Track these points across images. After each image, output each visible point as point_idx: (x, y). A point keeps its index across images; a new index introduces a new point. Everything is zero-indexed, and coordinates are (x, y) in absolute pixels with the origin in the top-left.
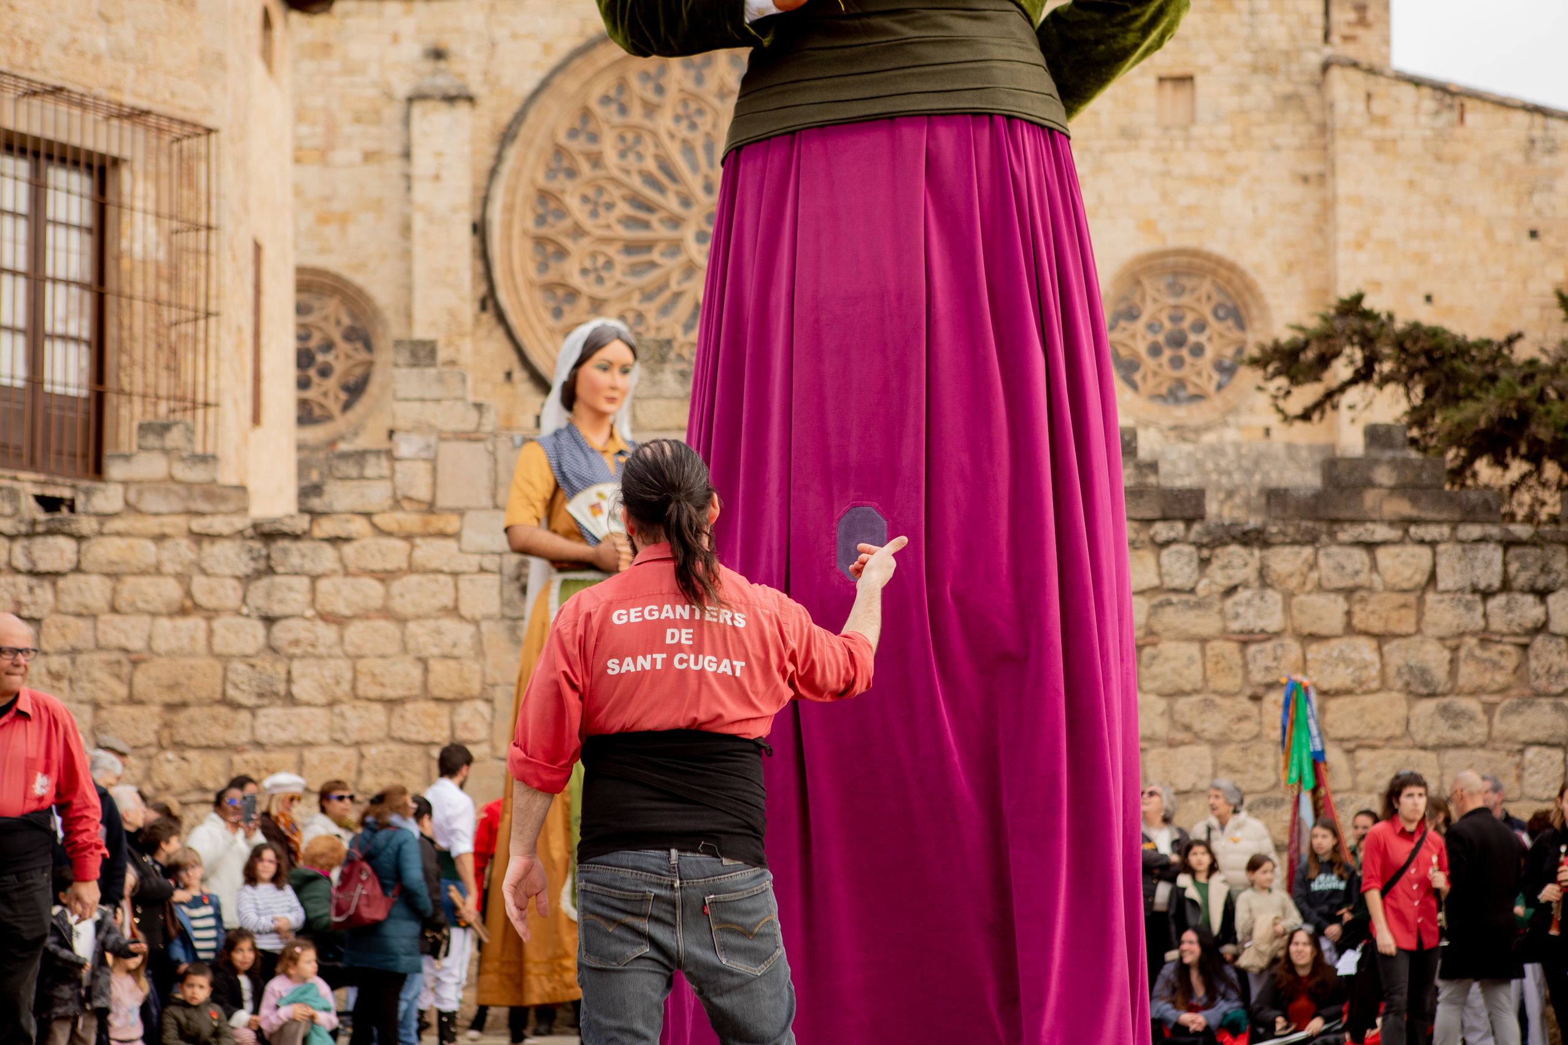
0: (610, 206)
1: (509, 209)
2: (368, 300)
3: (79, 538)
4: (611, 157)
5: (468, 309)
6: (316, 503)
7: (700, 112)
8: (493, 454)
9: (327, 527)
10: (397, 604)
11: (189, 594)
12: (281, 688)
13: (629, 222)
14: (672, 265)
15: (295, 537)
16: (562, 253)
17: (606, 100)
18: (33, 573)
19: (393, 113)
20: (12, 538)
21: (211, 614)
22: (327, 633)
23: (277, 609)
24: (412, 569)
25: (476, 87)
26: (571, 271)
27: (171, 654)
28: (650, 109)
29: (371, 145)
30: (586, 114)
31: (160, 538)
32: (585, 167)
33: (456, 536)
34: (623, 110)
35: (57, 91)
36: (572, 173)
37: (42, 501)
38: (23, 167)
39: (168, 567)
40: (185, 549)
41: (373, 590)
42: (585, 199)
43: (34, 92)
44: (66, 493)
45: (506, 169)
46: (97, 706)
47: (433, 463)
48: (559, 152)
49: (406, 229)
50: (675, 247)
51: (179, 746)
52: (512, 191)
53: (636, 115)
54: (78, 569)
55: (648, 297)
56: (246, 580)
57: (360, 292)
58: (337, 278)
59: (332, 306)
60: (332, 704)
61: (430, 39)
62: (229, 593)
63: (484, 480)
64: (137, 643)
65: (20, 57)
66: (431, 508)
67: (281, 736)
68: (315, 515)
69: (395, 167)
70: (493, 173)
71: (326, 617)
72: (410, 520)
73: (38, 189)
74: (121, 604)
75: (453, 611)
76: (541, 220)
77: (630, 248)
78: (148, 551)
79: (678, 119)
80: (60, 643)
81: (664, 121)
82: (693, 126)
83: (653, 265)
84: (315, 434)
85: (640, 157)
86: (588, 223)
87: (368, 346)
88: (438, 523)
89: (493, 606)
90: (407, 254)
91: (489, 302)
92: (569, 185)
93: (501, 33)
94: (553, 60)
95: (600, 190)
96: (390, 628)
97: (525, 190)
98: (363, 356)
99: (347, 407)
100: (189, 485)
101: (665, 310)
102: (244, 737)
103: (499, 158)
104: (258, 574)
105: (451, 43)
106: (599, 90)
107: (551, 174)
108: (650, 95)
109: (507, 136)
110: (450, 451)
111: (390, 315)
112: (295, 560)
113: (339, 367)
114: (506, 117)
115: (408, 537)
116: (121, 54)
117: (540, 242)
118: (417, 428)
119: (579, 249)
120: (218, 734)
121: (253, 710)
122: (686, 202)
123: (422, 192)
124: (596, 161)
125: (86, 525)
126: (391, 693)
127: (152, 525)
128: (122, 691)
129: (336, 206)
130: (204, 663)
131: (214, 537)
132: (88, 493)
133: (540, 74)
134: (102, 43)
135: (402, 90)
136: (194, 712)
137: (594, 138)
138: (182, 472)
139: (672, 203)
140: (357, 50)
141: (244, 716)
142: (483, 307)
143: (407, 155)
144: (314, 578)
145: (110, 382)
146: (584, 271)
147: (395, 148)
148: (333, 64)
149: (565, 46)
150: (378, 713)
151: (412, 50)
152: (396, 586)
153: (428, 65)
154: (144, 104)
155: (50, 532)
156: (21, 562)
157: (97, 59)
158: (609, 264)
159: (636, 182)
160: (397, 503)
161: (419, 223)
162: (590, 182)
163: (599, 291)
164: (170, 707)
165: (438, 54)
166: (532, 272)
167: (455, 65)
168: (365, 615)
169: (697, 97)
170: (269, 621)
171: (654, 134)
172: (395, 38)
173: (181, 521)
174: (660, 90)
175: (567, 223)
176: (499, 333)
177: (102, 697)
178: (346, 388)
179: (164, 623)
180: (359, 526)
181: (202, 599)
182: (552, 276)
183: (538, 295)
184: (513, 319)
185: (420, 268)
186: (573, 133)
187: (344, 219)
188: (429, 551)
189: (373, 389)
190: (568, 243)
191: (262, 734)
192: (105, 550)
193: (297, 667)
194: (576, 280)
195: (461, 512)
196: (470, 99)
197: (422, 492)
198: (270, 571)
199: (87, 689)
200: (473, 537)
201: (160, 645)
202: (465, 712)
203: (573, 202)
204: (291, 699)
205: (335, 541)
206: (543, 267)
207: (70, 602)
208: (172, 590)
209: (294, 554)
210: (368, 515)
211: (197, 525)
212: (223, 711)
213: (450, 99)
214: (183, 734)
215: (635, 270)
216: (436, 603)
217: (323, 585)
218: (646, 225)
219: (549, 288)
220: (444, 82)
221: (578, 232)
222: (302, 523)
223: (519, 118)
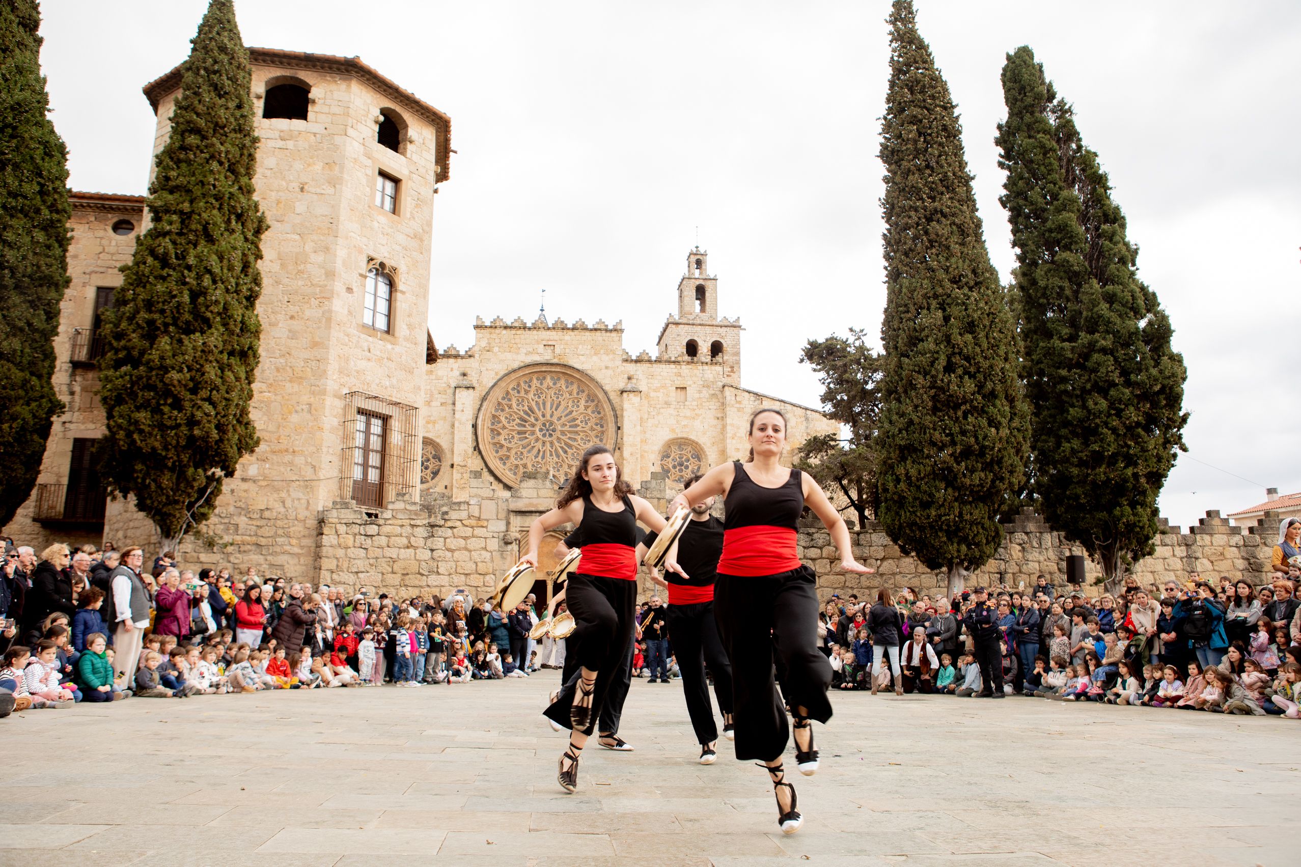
0: (514, 420)
1: (484, 420)
2: (440, 447)
3: (379, 526)
4: (514, 406)
5: (471, 450)
6: (446, 517)
7: (542, 393)
8: (497, 504)
9: (449, 524)
10: (469, 546)
11: (410, 542)
12: (435, 570)
13: (519, 425)
14: (532, 438)
15: (440, 526)
16: (499, 434)
17: (514, 389)
18: (365, 535)
19: (451, 391)
20: (360, 525)
21: (416, 548)
22: (449, 554)
23: (434, 547)
24: (473, 536)
25: (475, 385)
26: (501, 439)
27: (404, 559)
28: (527, 392)
29: (444, 401)
30: (508, 393)
31: (402, 526)
32: (507, 408)
33: (486, 527)
34: (519, 392)
35: (376, 397)
36: (503, 410)
37: (367, 514)
38: (363, 418)
39: (404, 534)
40: (409, 529)
41: (462, 542)
42: (506, 418)
43: (369, 398)
44: (374, 512)
45: (483, 409)
46: (383, 574)
47: (480, 506)
48: (499, 404)
49: (453, 426)
50: (533, 433)
51: (406, 586)
52: (485, 415)
53: (522, 394)
54: (378, 535)
55: (524, 447)
56: (426, 538)
57: (438, 444)
58: (431, 440)
59: (430, 448)
60: (449, 575)
61: (462, 370)
62: (421, 542)
63: (495, 511)
64: (395, 556)
65: (366, 388)
66: (479, 519)
67: (435, 584)
68: (446, 520)
69: (451, 407)
70: (479, 409)
71: (449, 550)
72: (473, 522)
73: (368, 424)
74: (390, 545)
75: (485, 549)
76: (493, 424)
77: (519, 433)
78: (398, 530)
79: (535, 395)
80: (373, 556)
81: (531, 396)
82: (539, 397)
83: (526, 438)
84: (425, 486)
85: (523, 406)
86: (507, 425)
87: (440, 461)
88: (481, 523)
89: (497, 547)
90: (453, 433)
91: (477, 448)
92: (502, 414)
93: (483, 369)
94: (498, 377)
95: (511, 415)
96: (467, 553)
97: (489, 415)
98: (438, 463)
99: (433, 479)
100: (410, 511)
101: (529, 452)
102: (425, 584)
103: (481, 405)
104: (429, 537)
105: (469, 371)
106: (511, 386)
107: (496, 410)
108: (527, 388)
109: (484, 399)
110: (485, 502)
111: (447, 451)
112: (440, 533)
113: (431, 466)
114: (484, 393)
115: (472, 527)
116: (393, 387)
117: (492, 430)
118: (476, 496)
119: (504, 433)
120: (417, 583)
121: (427, 576)
122: (537, 420)
123: (457, 415)
124: (510, 407)
125: (381, 522)
126: (466, 572)
127: (400, 522)
128: (390, 570)
129: (432, 418)
130: (414, 562)
131: (417, 526)
132: (382, 513)
133: (494, 381)
134: (388, 383)
135: (453, 385)
136: (410, 576)
137: (510, 400)
138: (408, 507)
139: (532, 420)
140: (440, 373)
141: (425, 578)
142: (475, 450)
143: (454, 404)
144: (445, 538)
145: (386, 480)
146: (505, 439)
147: (451, 402)
148: (433, 377)
149: (502, 373)
150: (463, 577)
151: (457, 373)
152: (469, 541)
153: (462, 378)
154: (398, 401)
155: (371, 524)
156: (363, 532)
157: (386, 388)
158: (513, 437)
159: (522, 413)
160: (469, 517)
161: (457, 424)
162: (508, 413)
163: (509, 445)
164: (403, 574)
165: (464, 375)
166: (490, 439)
167: (469, 378)
168: (459, 549)
169: (541, 389)
170: (432, 550)
171: (528, 399)
172: (452, 370)
173: (408, 521)
174: (530, 386)
175: (501, 425)
176: (479, 457)
177: (384, 571)
178: (433, 473)
179: (402, 550)
180: (458, 524)
181: (413, 544)
182: (496, 440)
183: (491, 446)
184: (484, 453)
185: (456, 438)
186: (503, 398)
187: (434, 422)
188: (479, 532)
189: (441, 473)
190: (501, 431)
191: (430, 583)
192: (386, 529)
193: (440, 564)
194: (503, 442)
195: (487, 520)
196: (474, 388)
197: (477, 515)
198: (433, 536)
199: (380, 569)
200: (490, 528)
201: (401, 557)
202: (488, 578)
203: (503, 419)
204: (438, 573)
205: (451, 528)
206: (493, 438)
207: (376, 544)
208: (404, 541)
209: (439, 532)
210: (461, 521)
211: (412, 522)
212: (419, 576)
213: (467, 388)
214: (407, 583)
215: (520, 439)
216: (480, 546)
217: (448, 540)
218: (525, 426)
219: (495, 444)
220: (466, 383)
221: (504, 428)
222: (442, 522)
223: (488, 393)
